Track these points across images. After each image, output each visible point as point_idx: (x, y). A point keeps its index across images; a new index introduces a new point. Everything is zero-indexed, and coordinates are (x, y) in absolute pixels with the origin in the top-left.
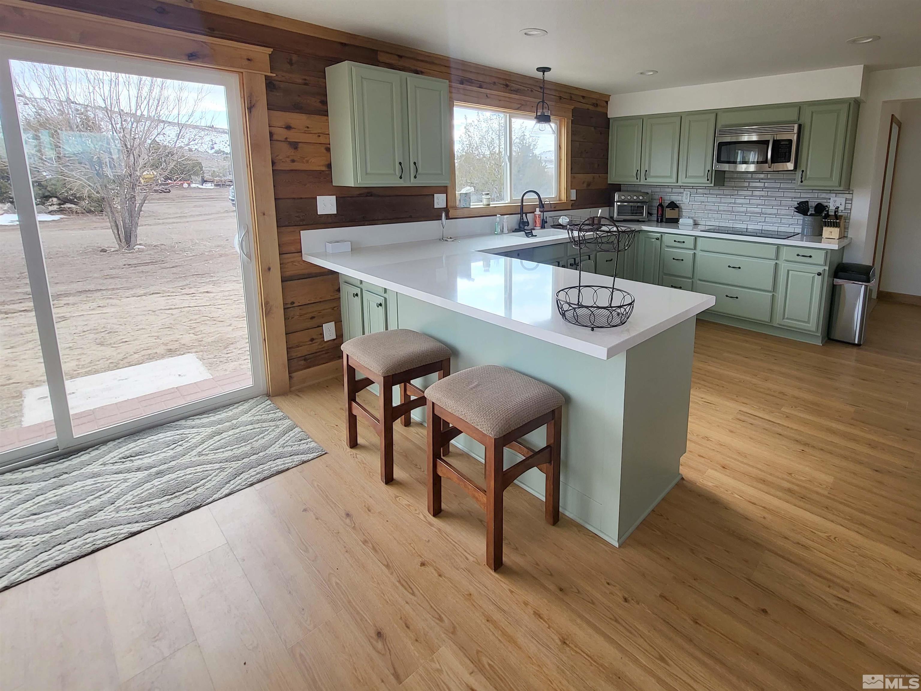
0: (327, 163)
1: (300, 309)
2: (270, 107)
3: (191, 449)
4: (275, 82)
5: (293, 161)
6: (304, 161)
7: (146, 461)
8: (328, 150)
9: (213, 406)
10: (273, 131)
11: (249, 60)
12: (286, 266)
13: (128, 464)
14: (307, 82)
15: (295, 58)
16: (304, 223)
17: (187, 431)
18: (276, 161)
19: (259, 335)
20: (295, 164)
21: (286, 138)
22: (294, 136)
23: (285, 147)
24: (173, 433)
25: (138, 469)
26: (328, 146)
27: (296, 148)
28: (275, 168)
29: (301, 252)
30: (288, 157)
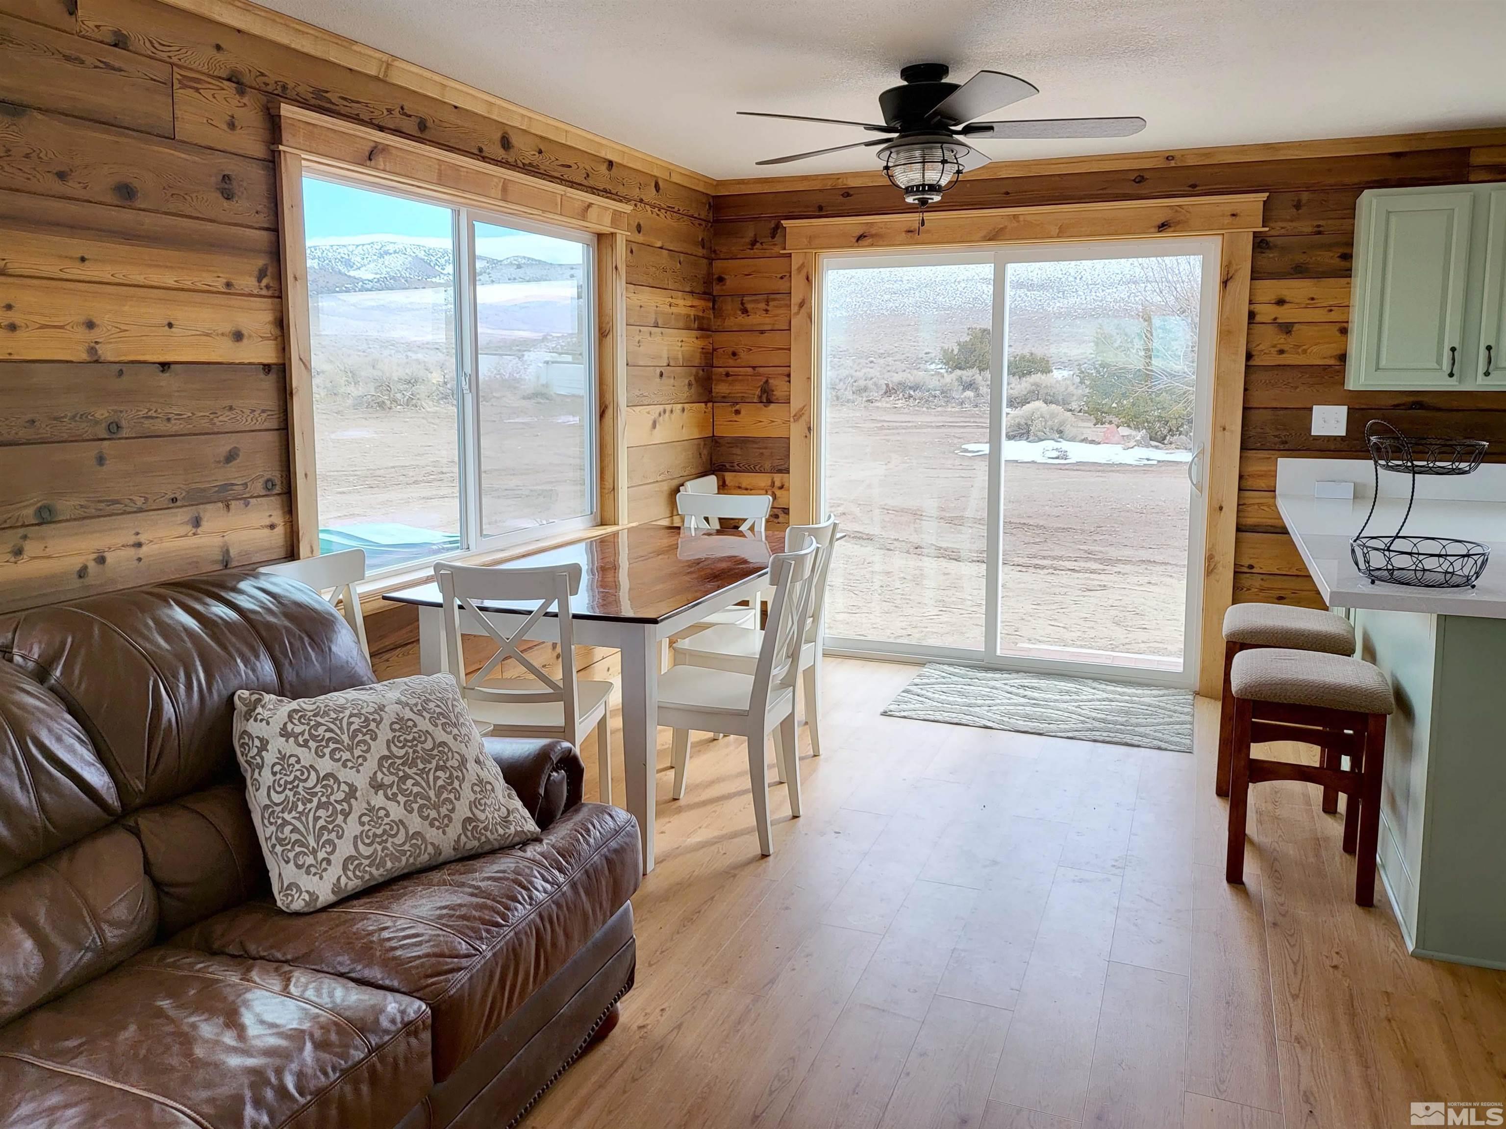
0: (1339, 352)
1: (1262, 579)
2: (1256, 275)
3: (1076, 701)
4: (1269, 239)
5: (1281, 352)
6: (1300, 350)
7: (1036, 695)
8: (1344, 331)
9: (1128, 679)
10: (1256, 310)
11: (1233, 215)
12: (1249, 509)
13: (1021, 691)
14: (1321, 229)
15: (1305, 196)
16: (1287, 447)
17: (1085, 689)
18: (1254, 353)
19: (1199, 602)
20: (1284, 355)
21: (1275, 319)
22: (1285, 314)
23: (1271, 330)
24: (1074, 685)
25: (1024, 697)
26: (1345, 325)
27: (1289, 332)
28: (1251, 363)
29: (1274, 491)
30: (1274, 346)
